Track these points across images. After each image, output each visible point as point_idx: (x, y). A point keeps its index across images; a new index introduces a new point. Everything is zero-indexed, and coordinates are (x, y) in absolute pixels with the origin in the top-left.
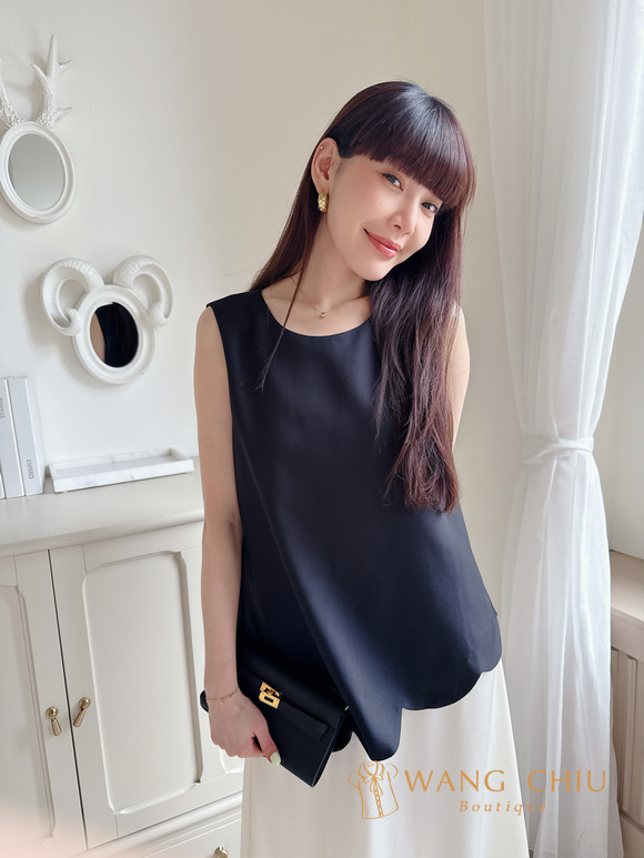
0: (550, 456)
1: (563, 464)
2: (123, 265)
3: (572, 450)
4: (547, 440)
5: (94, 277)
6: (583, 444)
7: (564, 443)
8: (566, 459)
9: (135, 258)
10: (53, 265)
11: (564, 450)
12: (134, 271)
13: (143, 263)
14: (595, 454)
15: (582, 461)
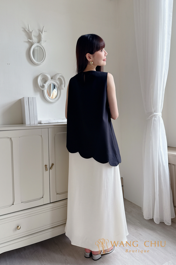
0: (152, 117)
1: (155, 118)
2: (56, 75)
3: (157, 115)
4: (151, 113)
5: (49, 77)
6: (159, 114)
7: (155, 114)
8: (156, 117)
9: (58, 74)
10: (41, 74)
11: (155, 115)
12: (58, 77)
13: (60, 75)
14: (162, 117)
15: (159, 117)
